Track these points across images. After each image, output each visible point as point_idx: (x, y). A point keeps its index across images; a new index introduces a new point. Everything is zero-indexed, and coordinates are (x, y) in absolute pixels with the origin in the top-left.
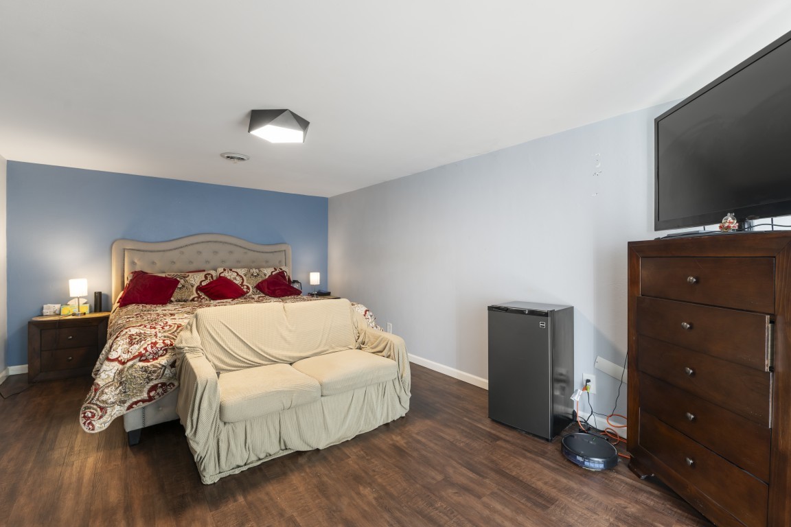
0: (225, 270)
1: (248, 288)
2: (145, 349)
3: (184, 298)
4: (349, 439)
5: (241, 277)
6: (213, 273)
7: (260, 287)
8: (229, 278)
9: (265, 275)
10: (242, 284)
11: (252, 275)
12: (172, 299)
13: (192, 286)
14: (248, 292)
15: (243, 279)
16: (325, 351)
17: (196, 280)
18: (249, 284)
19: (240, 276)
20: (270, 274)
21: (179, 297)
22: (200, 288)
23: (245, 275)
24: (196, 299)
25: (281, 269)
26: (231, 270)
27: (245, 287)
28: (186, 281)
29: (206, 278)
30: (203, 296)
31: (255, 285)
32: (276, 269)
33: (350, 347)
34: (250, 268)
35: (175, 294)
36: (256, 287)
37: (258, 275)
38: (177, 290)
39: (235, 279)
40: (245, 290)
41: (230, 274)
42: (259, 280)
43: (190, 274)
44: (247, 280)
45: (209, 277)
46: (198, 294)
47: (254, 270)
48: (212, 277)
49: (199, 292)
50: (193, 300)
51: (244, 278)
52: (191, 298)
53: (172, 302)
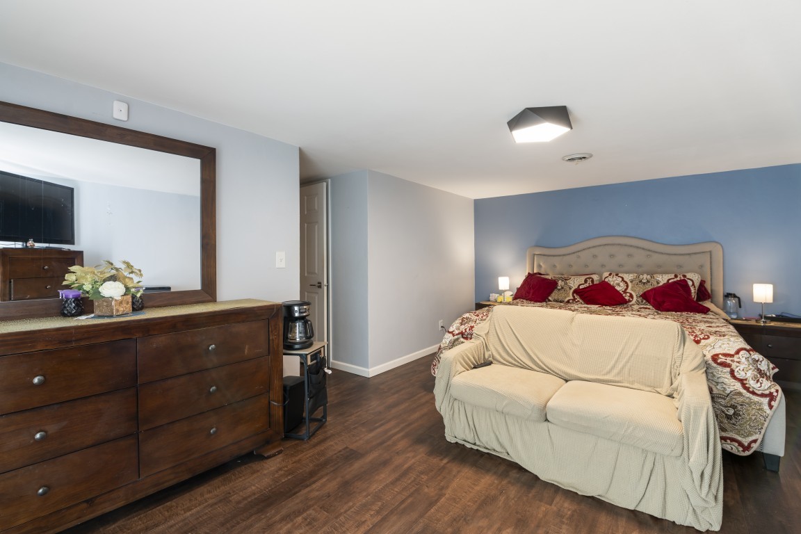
0: (610, 275)
1: (631, 296)
2: (466, 330)
3: (560, 299)
4: (580, 493)
5: (626, 283)
6: (596, 278)
7: (646, 297)
8: (612, 283)
9: (658, 283)
10: (625, 292)
11: (641, 281)
12: (550, 298)
13: (570, 289)
14: (630, 301)
15: (627, 286)
16: (618, 382)
17: (576, 282)
18: (635, 292)
19: (624, 281)
20: (665, 282)
21: (556, 298)
22: (577, 291)
23: (632, 282)
24: (571, 301)
25: (684, 276)
26: (617, 275)
27: (628, 294)
28: (566, 284)
29: (586, 281)
30: (578, 298)
31: (641, 293)
32: (676, 276)
33: (658, 390)
34: (639, 274)
35: (553, 294)
36: (641, 296)
37: (648, 281)
38: (556, 291)
39: (618, 285)
40: (627, 298)
41: (614, 279)
42: (649, 287)
43: (573, 277)
44: (632, 287)
45: (589, 281)
46: (574, 296)
47: (645, 276)
48: (593, 281)
49: (575, 295)
50: (568, 302)
51: (630, 284)
52: (566, 300)
53: (550, 301)
